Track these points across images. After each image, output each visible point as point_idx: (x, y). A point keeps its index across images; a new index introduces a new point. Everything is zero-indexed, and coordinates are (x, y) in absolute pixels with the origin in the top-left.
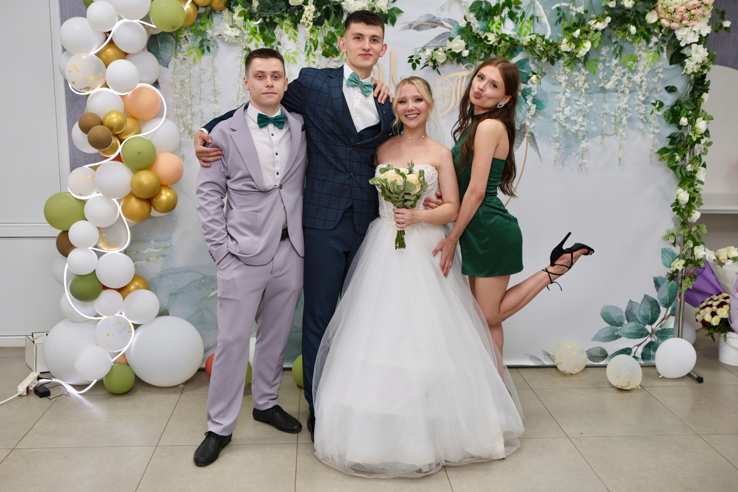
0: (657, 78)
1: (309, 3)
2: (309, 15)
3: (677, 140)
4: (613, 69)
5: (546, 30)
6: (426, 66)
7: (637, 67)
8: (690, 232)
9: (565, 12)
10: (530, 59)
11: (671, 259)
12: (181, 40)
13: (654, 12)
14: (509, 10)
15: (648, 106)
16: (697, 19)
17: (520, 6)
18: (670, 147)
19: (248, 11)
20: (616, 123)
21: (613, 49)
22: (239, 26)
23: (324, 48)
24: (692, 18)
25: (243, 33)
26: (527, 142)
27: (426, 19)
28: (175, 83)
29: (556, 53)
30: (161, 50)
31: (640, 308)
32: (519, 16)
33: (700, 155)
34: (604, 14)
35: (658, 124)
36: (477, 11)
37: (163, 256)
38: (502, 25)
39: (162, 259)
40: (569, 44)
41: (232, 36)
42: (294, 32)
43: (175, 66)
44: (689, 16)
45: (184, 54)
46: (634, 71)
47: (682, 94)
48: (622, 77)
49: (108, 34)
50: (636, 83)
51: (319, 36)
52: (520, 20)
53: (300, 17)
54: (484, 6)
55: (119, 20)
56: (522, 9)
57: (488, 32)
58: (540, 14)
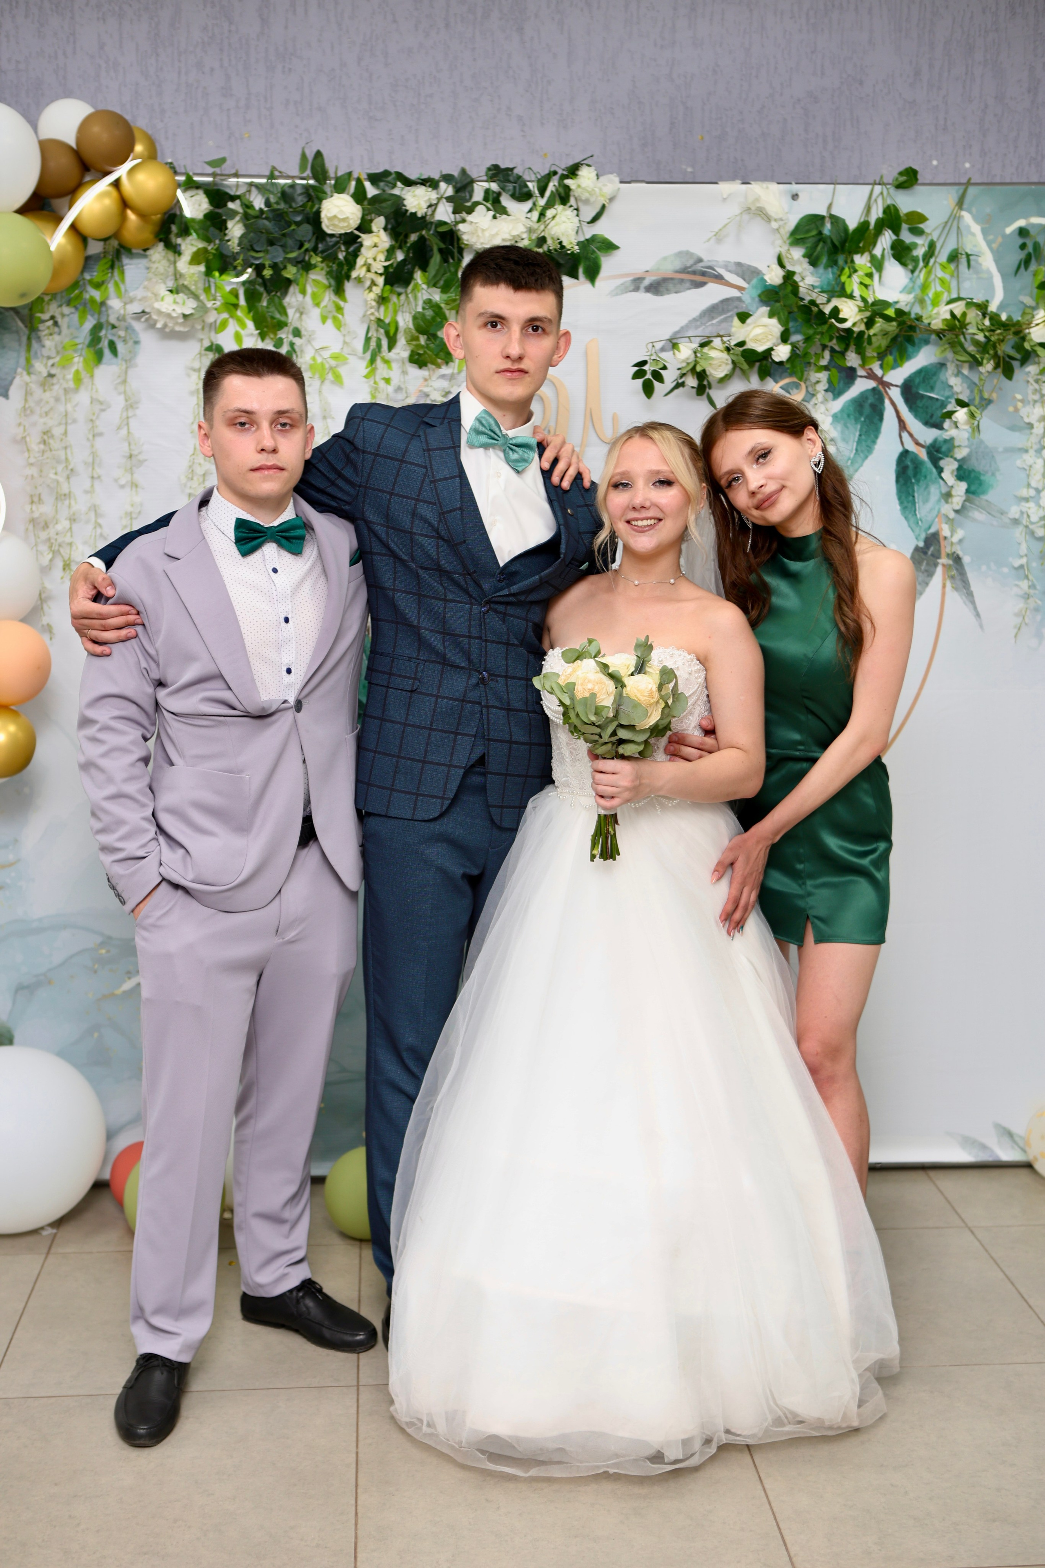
2: (375, 259)
5: (991, 288)
6: (679, 385)
10: (949, 365)
12: (41, 327)
14: (894, 237)
17: (923, 226)
19: (217, 250)
22: (193, 288)
23: (414, 343)
26: (944, 580)
27: (678, 265)
28: (28, 439)
29: (1019, 347)
32: (920, 252)
36: (811, 242)
38: (876, 276)
41: (174, 315)
42: (334, 302)
43: (28, 393)
45: (50, 362)
52: (921, 264)
53: (351, 262)
54: (827, 228)
56: (929, 234)
57: (840, 296)
58: (975, 246)
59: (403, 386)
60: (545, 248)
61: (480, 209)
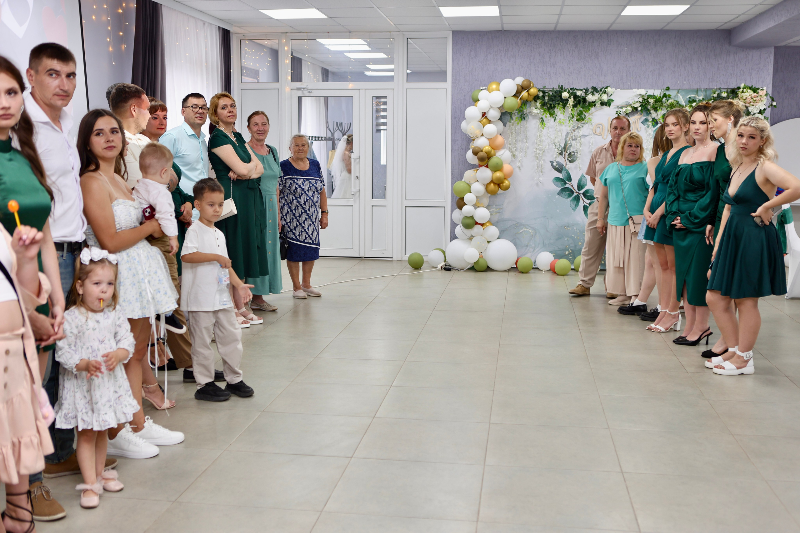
1: (571, 98)
2: (571, 103)
12: (513, 115)
19: (544, 102)
22: (539, 108)
23: (577, 117)
25: (540, 111)
27: (625, 104)
30: (505, 120)
37: (499, 213)
39: (498, 214)
41: (535, 113)
42: (563, 110)
45: (513, 121)
51: (575, 112)
53: (566, 104)
55: (491, 108)
60: (601, 101)
61: (590, 94)
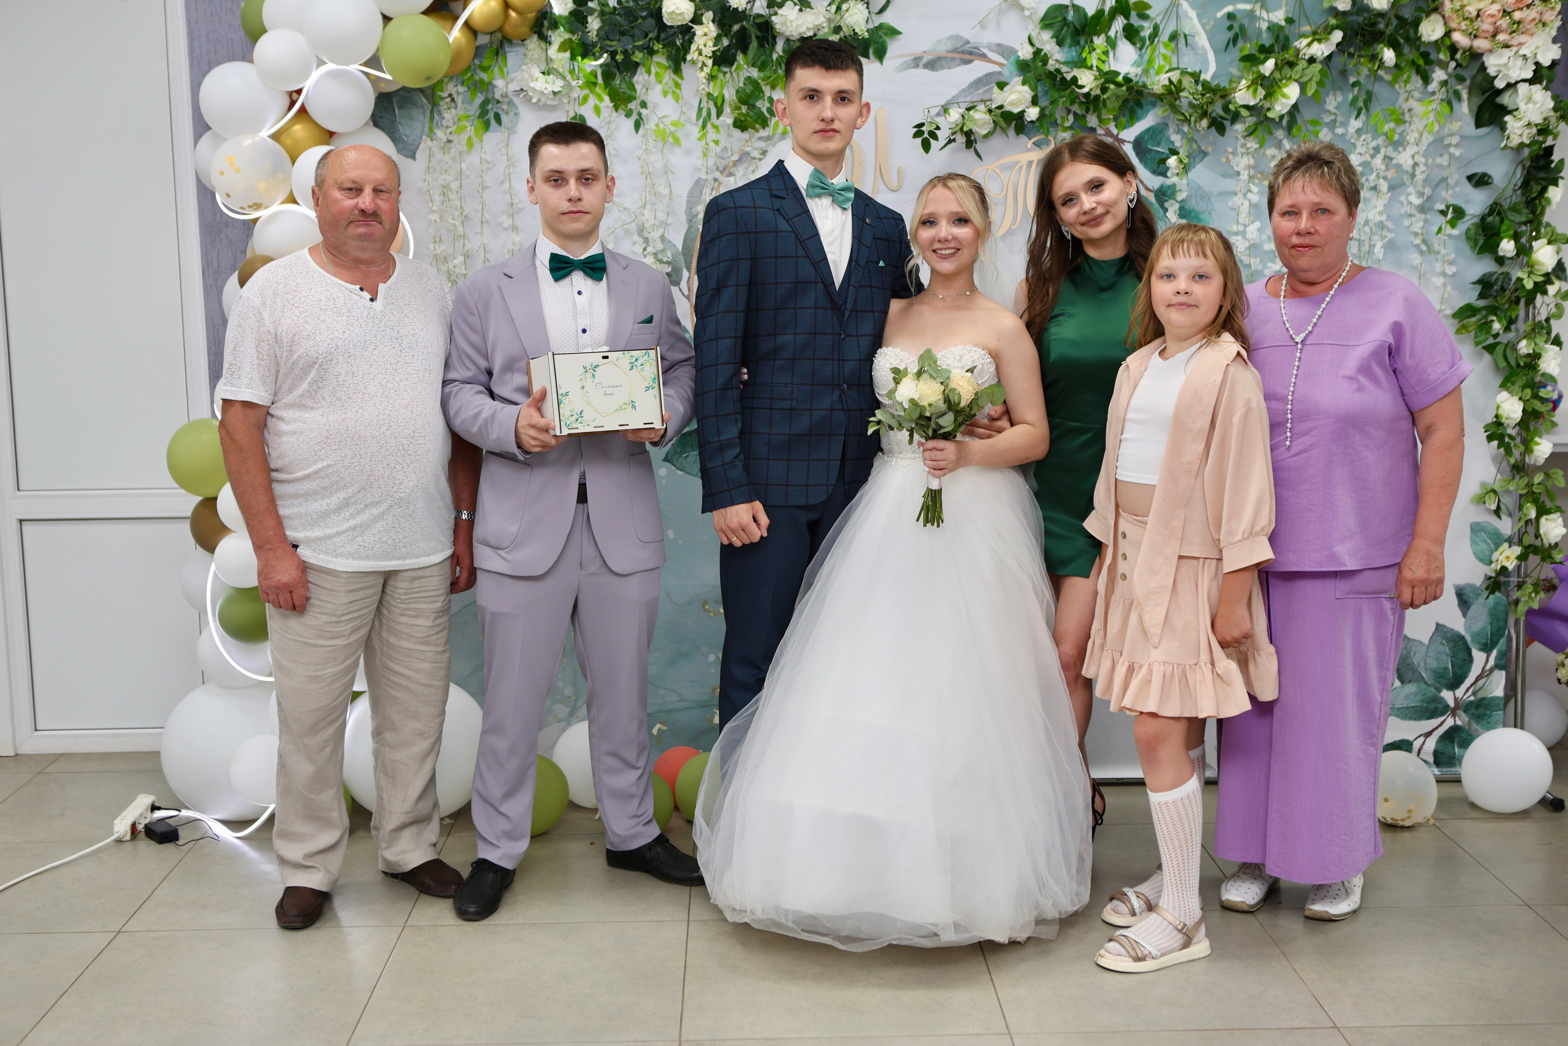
0: (1446, 157)
1: (704, 20)
2: (705, 45)
3: (1495, 287)
4: (1353, 141)
5: (1206, 61)
6: (950, 141)
7: (1405, 134)
8: (1530, 485)
9: (1246, 22)
10: (1170, 124)
11: (1492, 546)
12: (442, 103)
13: (1435, 17)
14: (1125, 22)
15: (1428, 216)
16: (1527, 30)
17: (1148, 12)
18: (1481, 303)
20: (1362, 255)
21: (1350, 97)
22: (561, 70)
24: (1517, 26)
25: (568, 85)
27: (950, 46)
28: (431, 192)
29: (1226, 108)
30: (400, 123)
31: (1427, 652)
32: (1146, 33)
33: (1547, 320)
34: (1328, 25)
35: (1453, 256)
36: (1057, 26)
38: (1111, 54)
40: (1251, 89)
41: (546, 92)
43: (431, 156)
44: (1509, 23)
45: (449, 131)
46: (1399, 144)
47: (1504, 190)
48: (1373, 156)
49: (295, 96)
50: (1403, 169)
51: (726, 88)
52: (1148, 42)
53: (686, 48)
54: (1070, 16)
55: (318, 67)
56: (1153, 19)
57: (1079, 67)
58: (1192, 28)
59: (729, 146)
60: (842, 34)
61: (789, 4)
